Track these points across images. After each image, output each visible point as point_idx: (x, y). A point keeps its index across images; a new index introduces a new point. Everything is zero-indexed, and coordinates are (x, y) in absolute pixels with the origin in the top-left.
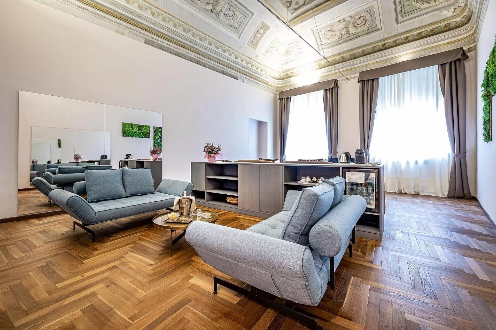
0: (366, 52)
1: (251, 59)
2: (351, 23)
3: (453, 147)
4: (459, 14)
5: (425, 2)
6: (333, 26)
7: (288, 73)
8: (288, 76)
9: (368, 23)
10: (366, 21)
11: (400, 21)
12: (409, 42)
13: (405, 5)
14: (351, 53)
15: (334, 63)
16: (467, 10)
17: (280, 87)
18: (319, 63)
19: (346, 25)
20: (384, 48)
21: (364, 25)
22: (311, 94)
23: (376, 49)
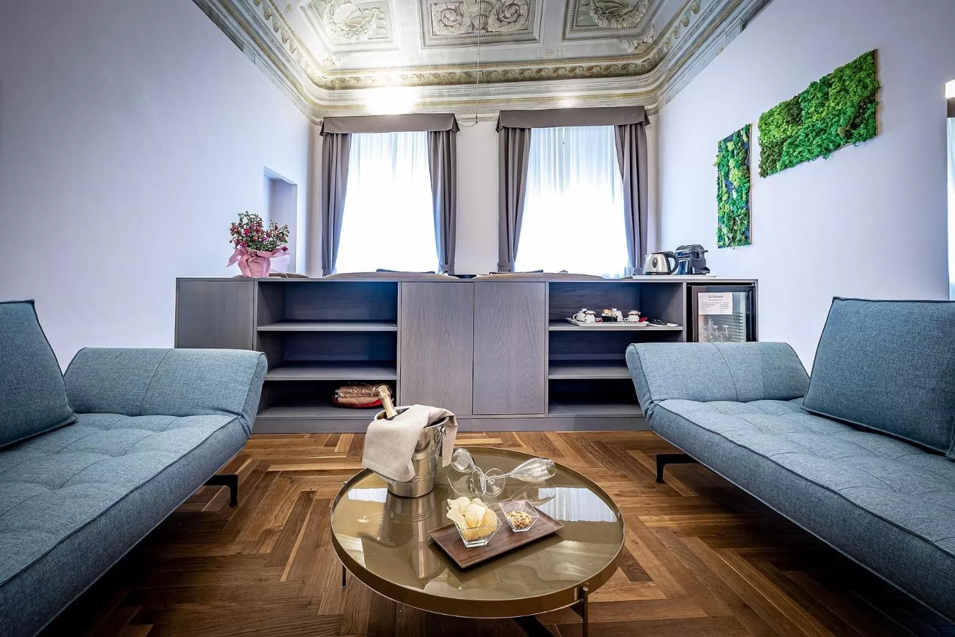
0: (510, 75)
1: (276, 8)
2: (494, 11)
3: (632, 254)
4: (641, 54)
5: (606, 18)
6: (463, 2)
7: (347, 76)
8: (344, 85)
9: (522, 21)
10: (520, 15)
11: (568, 36)
12: (575, 77)
13: (580, 10)
14: (485, 70)
15: (452, 82)
16: (655, 51)
17: (323, 107)
18: (421, 72)
19: (485, 10)
20: (539, 77)
21: (515, 22)
22: (401, 135)
23: (526, 74)
